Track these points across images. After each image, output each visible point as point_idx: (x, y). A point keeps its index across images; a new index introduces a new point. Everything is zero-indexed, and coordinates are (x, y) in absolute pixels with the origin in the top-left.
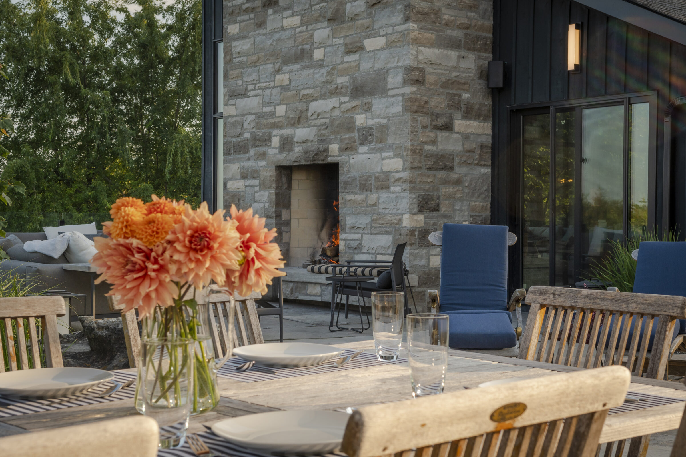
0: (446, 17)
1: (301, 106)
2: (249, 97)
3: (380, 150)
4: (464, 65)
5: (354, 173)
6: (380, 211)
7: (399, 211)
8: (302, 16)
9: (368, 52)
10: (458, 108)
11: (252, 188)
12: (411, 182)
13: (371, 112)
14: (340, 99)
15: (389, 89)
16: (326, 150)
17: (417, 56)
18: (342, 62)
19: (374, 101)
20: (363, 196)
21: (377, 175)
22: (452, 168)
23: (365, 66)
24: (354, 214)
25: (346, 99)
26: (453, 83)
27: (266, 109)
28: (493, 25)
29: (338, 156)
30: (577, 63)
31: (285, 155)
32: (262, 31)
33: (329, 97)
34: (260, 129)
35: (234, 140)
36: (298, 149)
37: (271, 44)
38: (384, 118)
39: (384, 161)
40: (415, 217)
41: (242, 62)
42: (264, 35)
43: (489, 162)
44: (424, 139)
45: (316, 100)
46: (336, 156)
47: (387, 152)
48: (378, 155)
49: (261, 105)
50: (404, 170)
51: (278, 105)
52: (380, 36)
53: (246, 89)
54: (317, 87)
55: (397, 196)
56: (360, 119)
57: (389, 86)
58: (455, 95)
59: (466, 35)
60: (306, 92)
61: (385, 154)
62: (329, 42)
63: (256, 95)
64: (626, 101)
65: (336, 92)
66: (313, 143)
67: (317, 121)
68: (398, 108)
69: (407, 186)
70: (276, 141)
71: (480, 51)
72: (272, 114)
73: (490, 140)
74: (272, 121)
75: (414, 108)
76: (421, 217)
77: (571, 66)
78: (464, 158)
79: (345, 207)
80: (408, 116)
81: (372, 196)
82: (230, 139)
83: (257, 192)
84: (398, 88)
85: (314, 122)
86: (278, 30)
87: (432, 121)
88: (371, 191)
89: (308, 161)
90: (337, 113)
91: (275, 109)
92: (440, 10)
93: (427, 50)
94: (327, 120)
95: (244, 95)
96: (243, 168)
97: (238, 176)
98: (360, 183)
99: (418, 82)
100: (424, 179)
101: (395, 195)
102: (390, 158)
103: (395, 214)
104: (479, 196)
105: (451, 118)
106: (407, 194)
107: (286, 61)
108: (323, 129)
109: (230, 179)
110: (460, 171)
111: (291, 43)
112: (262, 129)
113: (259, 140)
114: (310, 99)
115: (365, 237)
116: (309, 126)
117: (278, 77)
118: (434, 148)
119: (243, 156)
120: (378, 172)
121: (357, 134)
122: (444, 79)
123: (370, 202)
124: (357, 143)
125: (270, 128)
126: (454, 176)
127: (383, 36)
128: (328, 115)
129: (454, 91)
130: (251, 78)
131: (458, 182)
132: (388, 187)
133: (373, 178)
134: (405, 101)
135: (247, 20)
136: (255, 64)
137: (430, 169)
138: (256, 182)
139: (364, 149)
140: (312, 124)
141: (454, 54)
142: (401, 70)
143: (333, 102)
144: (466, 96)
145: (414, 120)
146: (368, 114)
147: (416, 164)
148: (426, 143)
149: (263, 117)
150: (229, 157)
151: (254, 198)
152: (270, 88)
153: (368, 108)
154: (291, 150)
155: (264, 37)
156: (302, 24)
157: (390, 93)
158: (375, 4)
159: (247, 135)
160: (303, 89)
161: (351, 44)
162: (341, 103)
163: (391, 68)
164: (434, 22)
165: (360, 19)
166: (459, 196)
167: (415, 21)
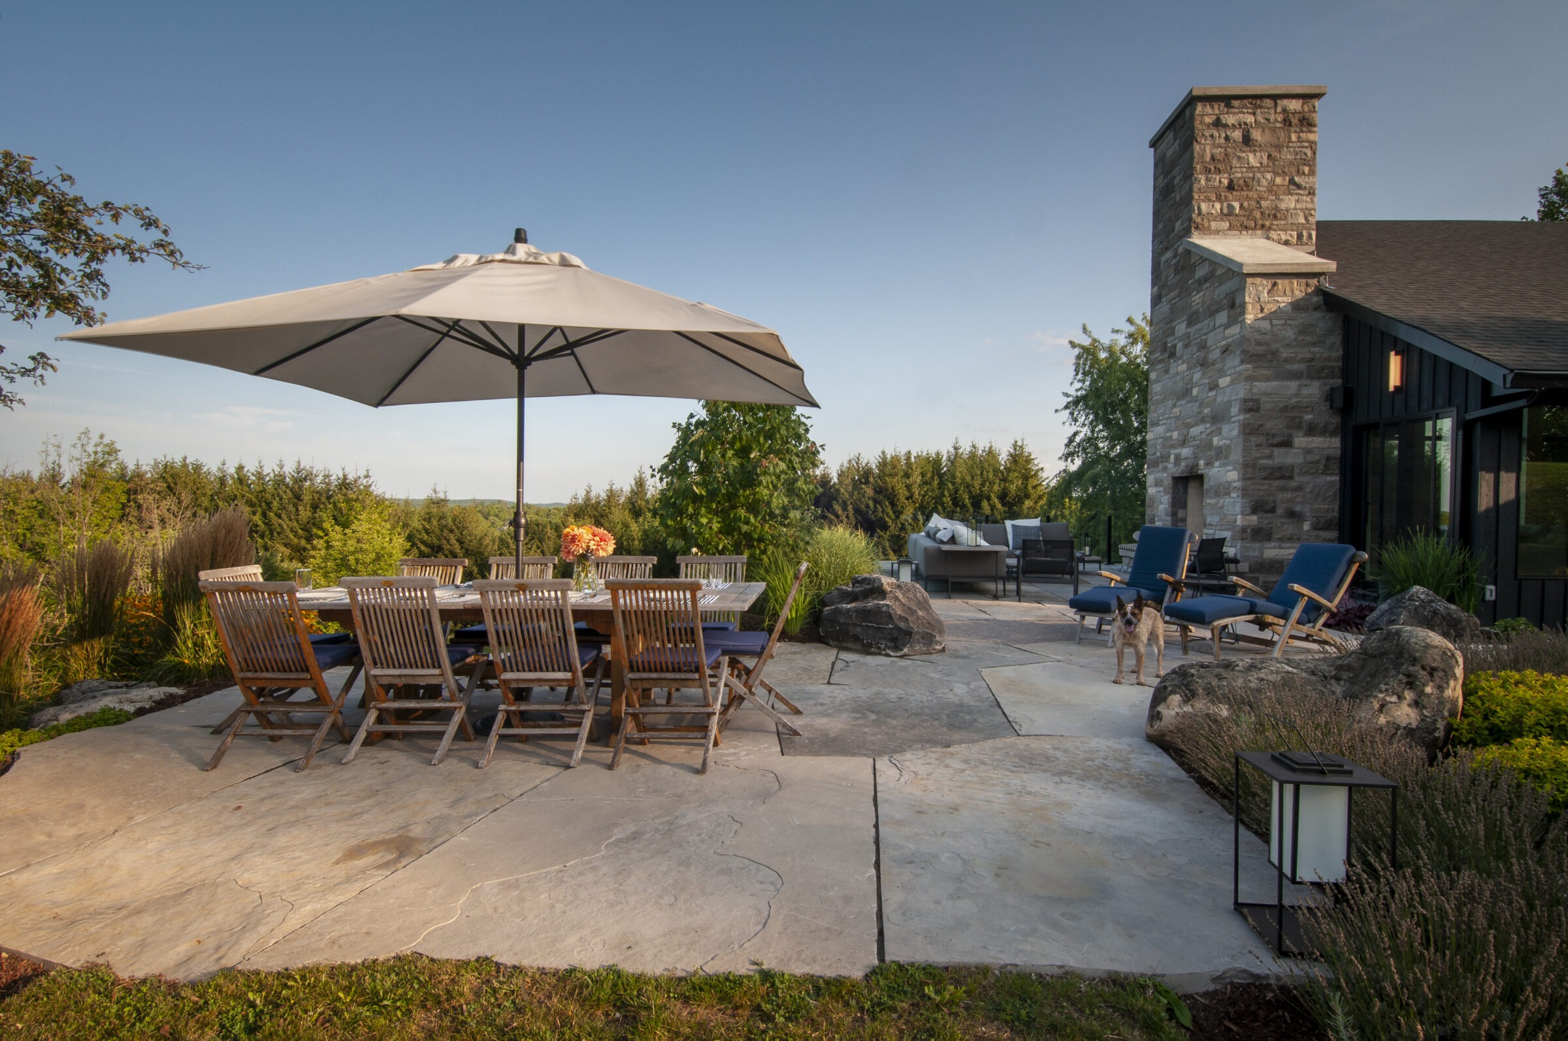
0: (1284, 355)
1: (1185, 431)
3: (1225, 465)
4: (1305, 391)
5: (1212, 483)
7: (1235, 513)
8: (1188, 363)
9: (1221, 388)
10: (1299, 427)
12: (1243, 490)
13: (1222, 435)
14: (1205, 426)
15: (1231, 417)
16: (1197, 465)
17: (1251, 389)
19: (1223, 427)
20: (1215, 498)
21: (1224, 484)
22: (1291, 478)
23: (1219, 399)
24: (1211, 514)
25: (1208, 425)
26: (1292, 408)
27: (1168, 434)
28: (1343, 355)
29: (1204, 468)
30: (1398, 384)
31: (1176, 469)
32: (1167, 376)
33: (1200, 424)
34: (1165, 449)
36: (1183, 464)
37: (1171, 386)
38: (1228, 439)
39: (1228, 473)
40: (1248, 517)
41: (1157, 400)
43: (1337, 471)
44: (1258, 455)
45: (1193, 426)
47: (1229, 466)
48: (1224, 469)
49: (1166, 431)
50: (1238, 481)
51: (1174, 431)
52: (1227, 376)
54: (1194, 416)
56: (1215, 440)
57: (1232, 414)
58: (1295, 418)
59: (1309, 367)
60: (1189, 420)
61: (1228, 468)
62: (1201, 382)
63: (1163, 424)
64: (1434, 417)
65: (1203, 420)
66: (1193, 459)
67: (1193, 443)
68: (1236, 432)
69: (1240, 493)
70: (1172, 457)
71: (1326, 378)
72: (1171, 437)
73: (1339, 452)
74: (1171, 442)
75: (1247, 431)
76: (1254, 518)
77: (1391, 389)
78: (1305, 469)
80: (1241, 439)
81: (1221, 500)
87: (1267, 440)
88: (1220, 496)
89: (1189, 472)
90: (1203, 436)
91: (1173, 434)
92: (1278, 350)
93: (1263, 384)
94: (1198, 442)
95: (1159, 423)
98: (1215, 490)
99: (1250, 410)
100: (1258, 487)
101: (1233, 500)
102: (1231, 471)
104: (1323, 500)
105: (1290, 436)
106: (1239, 500)
107: (1178, 399)
108: (1197, 449)
110: (1298, 479)
111: (1181, 384)
113: (1164, 457)
114: (1190, 426)
116: (1189, 447)
117: (1175, 410)
118: (1270, 462)
119: (1157, 469)
120: (1224, 482)
121: (1214, 452)
122: (1281, 405)
123: (1220, 505)
124: (1215, 459)
125: (1169, 448)
126: (1293, 484)
127: (1229, 375)
128: (1199, 438)
129: (1294, 414)
131: (1299, 488)
132: (1229, 494)
133: (1222, 486)
134: (1239, 426)
136: (1163, 401)
137: (1264, 479)
138: (1161, 489)
139: (1217, 464)
140: (1191, 445)
141: (1293, 385)
142: (1238, 402)
143: (1200, 428)
144: (1308, 417)
145: (1246, 441)
146: (1220, 436)
147: (1248, 476)
148: (1260, 458)
149: (1167, 440)
150: (1151, 471)
152: (1170, 418)
153: (1220, 432)
154: (1180, 465)
156: (1187, 369)
157: (1233, 419)
158: (1226, 351)
160: (1187, 418)
161: (1212, 383)
162: (1206, 429)
163: (1233, 400)
164: (1271, 361)
165: (1217, 364)
166: (1299, 499)
167: (1249, 363)
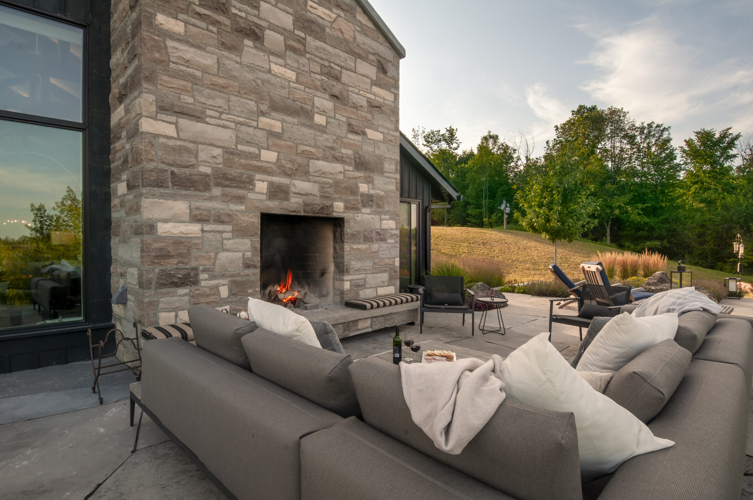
1: (299, 160)
2: (208, 123)
3: (380, 213)
5: (358, 228)
6: (380, 256)
7: (392, 256)
8: (298, 74)
9: (370, 139)
11: (218, 235)
13: (373, 184)
14: (344, 167)
15: (386, 172)
16: (332, 206)
18: (346, 137)
19: (375, 177)
20: (368, 246)
21: (378, 230)
23: (367, 148)
24: (359, 260)
25: (351, 168)
27: (243, 148)
29: (344, 212)
31: (277, 203)
32: (232, 56)
33: (332, 162)
34: (232, 167)
35: (176, 170)
37: (254, 80)
38: (382, 191)
39: (382, 222)
42: (237, 62)
45: (318, 159)
46: (341, 212)
47: (385, 215)
48: (378, 217)
49: (234, 141)
50: (396, 229)
51: (265, 149)
52: (378, 131)
53: (203, 112)
54: (319, 148)
55: (392, 246)
56: (363, 188)
60: (307, 148)
61: (383, 217)
62: (332, 114)
63: (224, 127)
65: (341, 160)
66: (315, 198)
67: (319, 179)
70: (261, 186)
72: (257, 157)
74: (255, 163)
79: (350, 254)
81: (374, 246)
82: (163, 166)
83: (229, 239)
84: (392, 173)
85: (316, 178)
86: (262, 69)
88: (373, 242)
89: (310, 213)
90: (341, 177)
91: (260, 152)
94: (331, 181)
95: (199, 118)
96: (198, 208)
97: (187, 218)
98: (365, 236)
101: (390, 246)
102: (387, 220)
103: (390, 258)
107: (278, 109)
108: (328, 188)
109: (165, 221)
111: (284, 93)
112: (237, 168)
113: (231, 180)
114: (310, 156)
115: (369, 276)
116: (309, 181)
117: (266, 120)
119: (197, 193)
120: (378, 229)
121: (360, 198)
123: (371, 250)
124: (360, 205)
125: (253, 170)
127: (381, 132)
128: (333, 177)
130: (211, 102)
132: (385, 240)
133: (374, 232)
134: (396, 183)
135: (203, 29)
136: (222, 89)
138: (229, 228)
140: (312, 180)
143: (339, 167)
146: (370, 185)
149: (239, 155)
150: (162, 190)
151: (222, 247)
152: (249, 126)
153: (369, 181)
154: (287, 199)
155: (237, 66)
156: (297, 82)
157: (386, 174)
158: (376, 107)
159: (205, 169)
160: (301, 144)
161: (356, 126)
162: (345, 170)
163: (387, 158)
165: (362, 111)
